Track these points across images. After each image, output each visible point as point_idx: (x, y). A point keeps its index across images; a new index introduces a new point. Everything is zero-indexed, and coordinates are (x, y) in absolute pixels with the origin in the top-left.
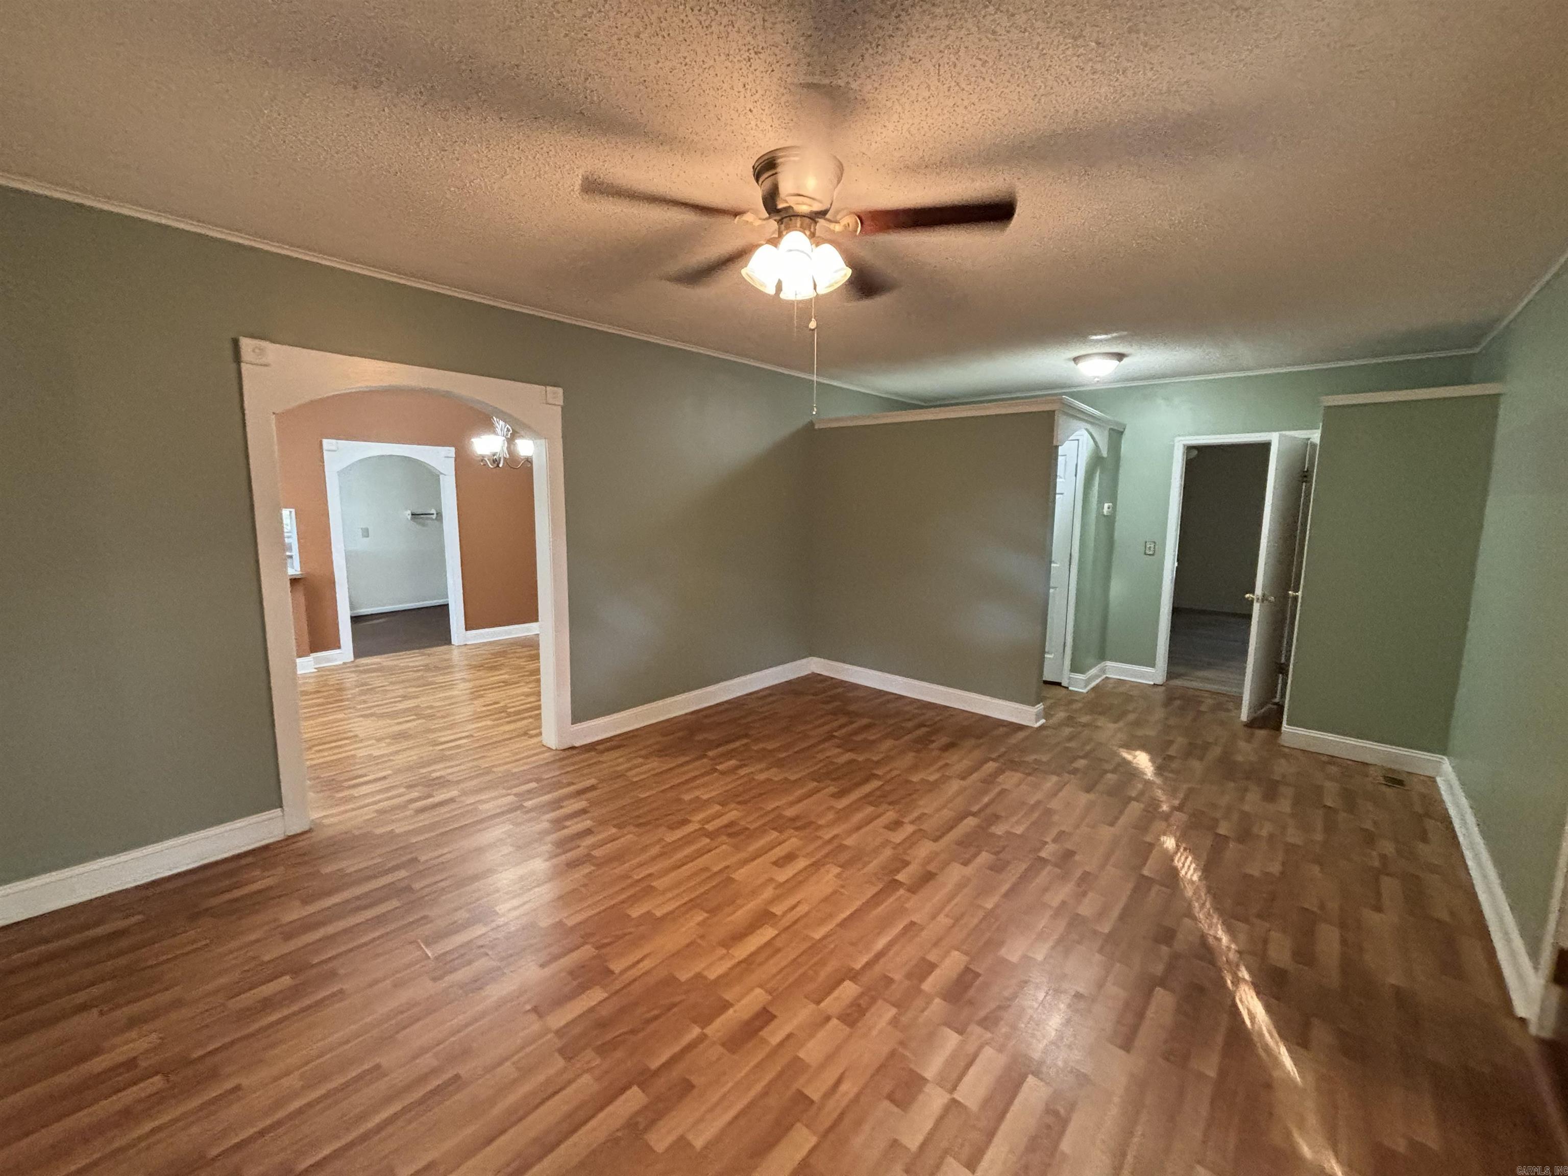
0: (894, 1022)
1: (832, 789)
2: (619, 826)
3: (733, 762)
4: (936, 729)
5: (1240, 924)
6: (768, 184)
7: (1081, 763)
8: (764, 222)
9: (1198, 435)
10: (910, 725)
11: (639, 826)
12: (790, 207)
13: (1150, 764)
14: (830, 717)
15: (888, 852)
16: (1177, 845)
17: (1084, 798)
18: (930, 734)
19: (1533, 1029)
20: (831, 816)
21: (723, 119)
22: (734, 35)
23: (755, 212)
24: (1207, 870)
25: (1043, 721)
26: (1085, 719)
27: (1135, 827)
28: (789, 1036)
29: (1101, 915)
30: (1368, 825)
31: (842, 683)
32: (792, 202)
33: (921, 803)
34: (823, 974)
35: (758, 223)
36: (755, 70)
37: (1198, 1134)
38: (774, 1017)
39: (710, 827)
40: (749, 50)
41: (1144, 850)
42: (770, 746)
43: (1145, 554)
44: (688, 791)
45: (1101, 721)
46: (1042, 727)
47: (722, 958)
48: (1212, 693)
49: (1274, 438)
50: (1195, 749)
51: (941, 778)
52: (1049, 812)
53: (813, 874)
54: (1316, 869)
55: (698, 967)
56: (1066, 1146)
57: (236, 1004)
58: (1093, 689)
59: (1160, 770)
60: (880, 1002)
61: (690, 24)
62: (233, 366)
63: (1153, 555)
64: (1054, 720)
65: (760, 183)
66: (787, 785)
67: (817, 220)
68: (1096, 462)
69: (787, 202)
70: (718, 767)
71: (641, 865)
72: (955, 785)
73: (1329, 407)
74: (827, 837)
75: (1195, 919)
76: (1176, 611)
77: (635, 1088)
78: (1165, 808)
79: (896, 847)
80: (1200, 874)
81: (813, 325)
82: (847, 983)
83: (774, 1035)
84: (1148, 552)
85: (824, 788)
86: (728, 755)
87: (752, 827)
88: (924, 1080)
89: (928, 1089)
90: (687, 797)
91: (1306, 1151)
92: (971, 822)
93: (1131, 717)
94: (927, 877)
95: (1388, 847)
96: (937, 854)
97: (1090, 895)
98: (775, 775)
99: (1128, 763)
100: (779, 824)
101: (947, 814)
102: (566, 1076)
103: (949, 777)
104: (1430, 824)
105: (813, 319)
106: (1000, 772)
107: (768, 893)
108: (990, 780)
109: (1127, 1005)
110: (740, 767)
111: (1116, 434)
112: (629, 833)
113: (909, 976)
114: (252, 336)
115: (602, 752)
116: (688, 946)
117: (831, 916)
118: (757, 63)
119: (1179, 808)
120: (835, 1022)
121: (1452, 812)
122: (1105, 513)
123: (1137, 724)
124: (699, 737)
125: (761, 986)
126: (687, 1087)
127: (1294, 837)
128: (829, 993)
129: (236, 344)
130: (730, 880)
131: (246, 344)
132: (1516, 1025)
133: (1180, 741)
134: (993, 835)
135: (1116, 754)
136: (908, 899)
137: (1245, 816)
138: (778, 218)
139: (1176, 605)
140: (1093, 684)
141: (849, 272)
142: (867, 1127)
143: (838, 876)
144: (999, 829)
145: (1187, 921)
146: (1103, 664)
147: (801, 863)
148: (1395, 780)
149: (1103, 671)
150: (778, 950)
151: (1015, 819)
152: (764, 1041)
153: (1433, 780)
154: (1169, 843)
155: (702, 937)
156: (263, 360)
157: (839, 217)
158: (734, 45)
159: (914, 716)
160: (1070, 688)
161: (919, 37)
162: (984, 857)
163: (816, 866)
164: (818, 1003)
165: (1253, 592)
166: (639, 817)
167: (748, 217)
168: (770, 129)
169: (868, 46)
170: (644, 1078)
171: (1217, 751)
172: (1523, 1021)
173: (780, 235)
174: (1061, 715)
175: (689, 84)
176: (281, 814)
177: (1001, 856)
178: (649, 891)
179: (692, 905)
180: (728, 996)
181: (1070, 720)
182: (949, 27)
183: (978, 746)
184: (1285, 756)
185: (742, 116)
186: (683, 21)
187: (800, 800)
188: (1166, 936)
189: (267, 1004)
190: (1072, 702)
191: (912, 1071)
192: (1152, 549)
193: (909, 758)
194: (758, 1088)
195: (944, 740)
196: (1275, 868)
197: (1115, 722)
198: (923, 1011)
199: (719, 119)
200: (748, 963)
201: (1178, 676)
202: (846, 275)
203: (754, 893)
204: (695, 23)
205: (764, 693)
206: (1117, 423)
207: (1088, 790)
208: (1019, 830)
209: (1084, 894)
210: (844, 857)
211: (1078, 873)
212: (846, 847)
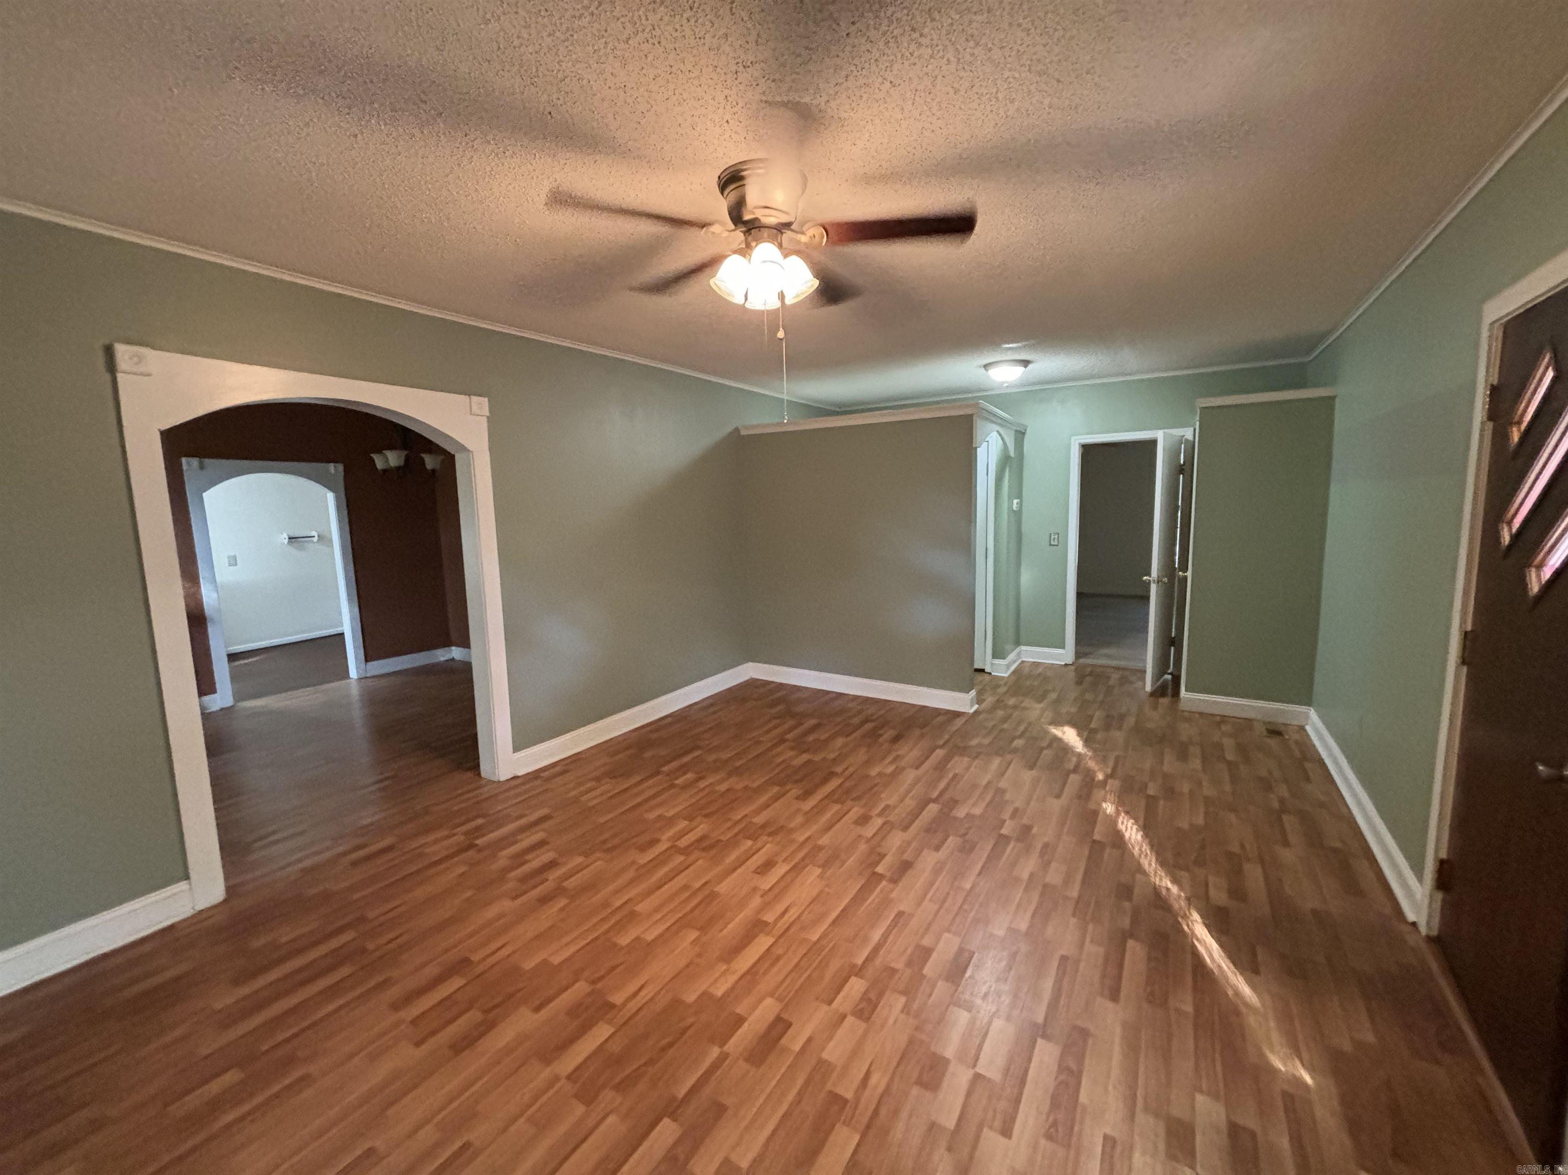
0: (906, 1010)
1: (795, 792)
2: (586, 855)
3: (690, 776)
4: (884, 723)
5: (1183, 873)
6: (733, 196)
7: (1019, 743)
8: (732, 233)
9: (1092, 434)
10: (856, 720)
11: (608, 851)
12: (756, 219)
13: (1078, 739)
14: (778, 721)
15: (863, 847)
16: (1117, 810)
17: (1028, 776)
18: (875, 729)
19: (1423, 930)
20: (799, 819)
21: (698, 129)
22: (726, 48)
23: (722, 223)
24: (1146, 828)
25: (976, 707)
26: (1012, 701)
27: (1080, 797)
28: (810, 1040)
29: (1068, 880)
30: (1264, 773)
31: (781, 686)
32: (759, 214)
33: (883, 795)
34: (829, 975)
35: (726, 234)
36: (740, 83)
37: (1190, 1064)
38: (789, 1025)
39: (683, 843)
40: (738, 63)
41: (1092, 816)
42: (725, 755)
43: (1050, 545)
44: (652, 808)
45: (1028, 702)
46: (976, 712)
47: (724, 973)
48: (1118, 668)
49: (1159, 435)
50: (1111, 722)
51: (896, 769)
52: (1001, 792)
53: (797, 877)
54: (1232, 817)
55: (701, 986)
56: (1083, 1098)
57: (178, 1110)
58: (1014, 672)
59: (1087, 742)
60: (888, 993)
61: (683, 34)
62: (107, 377)
63: (1057, 545)
64: (984, 705)
65: (725, 196)
66: (751, 793)
67: (783, 231)
68: (1005, 461)
69: (754, 213)
70: (677, 782)
71: (617, 892)
72: (910, 775)
73: (1204, 408)
74: (802, 839)
75: (1145, 873)
76: (1080, 595)
77: (666, 1121)
78: (1100, 776)
79: (868, 841)
80: (1141, 833)
81: (781, 334)
82: (853, 979)
83: (795, 1041)
84: (1052, 543)
85: (787, 792)
86: (684, 769)
87: (724, 838)
88: (947, 1062)
89: (951, 1068)
90: (651, 816)
91: (1278, 1064)
92: (933, 808)
93: (1053, 696)
94: (905, 867)
95: (1283, 791)
96: (909, 843)
97: (1054, 865)
98: (734, 782)
99: (1059, 740)
100: (753, 833)
101: (910, 803)
102: (591, 1122)
103: (904, 769)
104: (1308, 765)
105: (781, 329)
106: (947, 759)
107: (756, 901)
108: (941, 767)
109: (1106, 959)
110: (701, 778)
111: (1020, 435)
112: (599, 859)
113: (909, 964)
114: (129, 342)
115: (548, 780)
116: (687, 966)
117: (823, 916)
118: (744, 77)
119: (1111, 776)
120: (850, 1019)
121: (1324, 754)
122: (1015, 509)
123: (1057, 702)
124: (648, 754)
125: (772, 995)
126: (719, 1110)
127: (1208, 790)
128: (838, 992)
129: (109, 352)
130: (713, 896)
131: (122, 351)
132: (1410, 928)
133: (1099, 714)
134: (955, 818)
135: (1047, 732)
136: (892, 891)
137: (1165, 776)
138: (744, 229)
139: (1079, 591)
140: (1013, 668)
141: (816, 283)
142: (904, 1115)
143: (821, 876)
144: (961, 812)
145: (1139, 877)
146: (1017, 650)
147: (781, 870)
148: (1275, 732)
149: (1019, 654)
150: (778, 958)
151: (971, 801)
152: (785, 1050)
153: (1302, 728)
154: (1109, 808)
155: (699, 955)
156: (142, 369)
157: (804, 229)
158: (723, 57)
159: (860, 712)
160: (993, 674)
161: (903, 63)
162: (952, 841)
163: (797, 869)
164: (830, 1003)
165: (1149, 574)
166: (604, 842)
167: (715, 228)
168: (744, 140)
169: (853, 68)
170: (672, 1109)
171: (1131, 721)
172: (1414, 924)
173: (748, 246)
174: (990, 700)
175: (671, 93)
176: (187, 887)
177: (967, 837)
178: (632, 916)
179: (682, 924)
180: (740, 1010)
181: (999, 704)
182: (932, 57)
183: (922, 736)
184: (1188, 720)
185: (717, 126)
186: (676, 30)
187: (767, 806)
188: (1125, 891)
189: (215, 1106)
190: (998, 686)
191: (934, 1054)
192: (1056, 540)
193: (861, 755)
194: (791, 1096)
195: (889, 734)
196: (1200, 820)
197: (1040, 702)
198: (930, 995)
199: (694, 129)
200: (752, 974)
201: (1085, 655)
202: (812, 285)
203: (742, 904)
204: (688, 32)
205: (705, 704)
206: (1023, 425)
207: (1031, 767)
208: (978, 811)
209: (1049, 863)
210: (822, 856)
211: (1039, 846)
212: (821, 848)
